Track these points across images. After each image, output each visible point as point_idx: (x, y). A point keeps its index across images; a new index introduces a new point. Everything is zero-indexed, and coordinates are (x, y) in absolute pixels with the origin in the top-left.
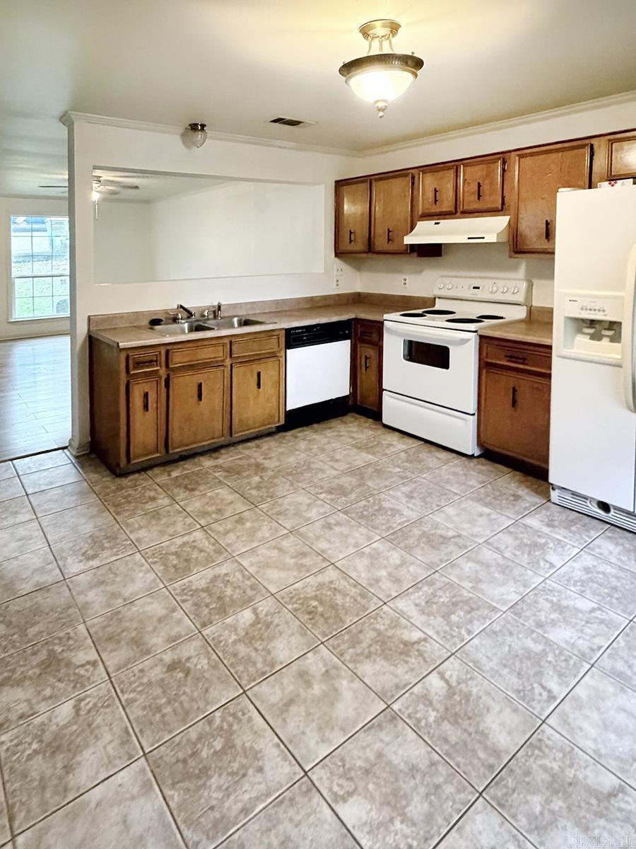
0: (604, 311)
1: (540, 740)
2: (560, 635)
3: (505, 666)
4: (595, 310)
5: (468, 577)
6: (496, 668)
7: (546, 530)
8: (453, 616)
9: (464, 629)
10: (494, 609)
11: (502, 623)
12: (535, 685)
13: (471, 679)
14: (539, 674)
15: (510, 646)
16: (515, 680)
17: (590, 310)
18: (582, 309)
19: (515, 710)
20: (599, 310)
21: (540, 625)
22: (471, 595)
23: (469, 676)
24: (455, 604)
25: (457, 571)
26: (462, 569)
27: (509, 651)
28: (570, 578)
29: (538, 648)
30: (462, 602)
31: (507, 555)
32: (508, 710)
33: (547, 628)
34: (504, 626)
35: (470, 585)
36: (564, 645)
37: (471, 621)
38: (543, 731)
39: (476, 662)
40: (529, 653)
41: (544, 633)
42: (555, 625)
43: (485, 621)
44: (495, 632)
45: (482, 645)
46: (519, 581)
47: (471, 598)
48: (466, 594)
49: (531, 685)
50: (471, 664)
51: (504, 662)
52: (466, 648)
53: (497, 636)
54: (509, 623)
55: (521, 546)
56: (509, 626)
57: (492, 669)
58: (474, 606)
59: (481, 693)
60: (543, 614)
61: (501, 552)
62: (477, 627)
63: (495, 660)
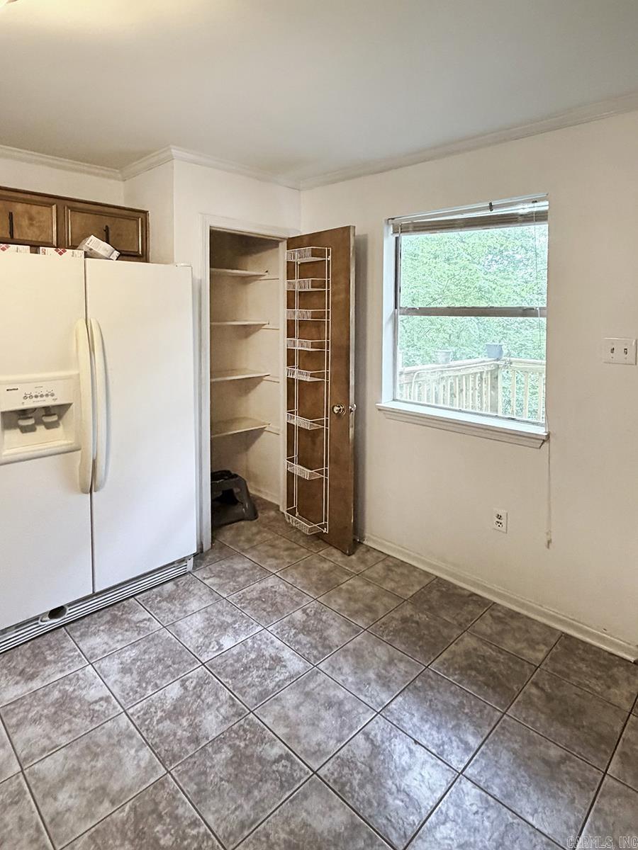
0: (53, 395)
1: (335, 781)
2: (211, 724)
3: (249, 792)
4: (42, 396)
5: (90, 803)
6: (251, 803)
7: (36, 684)
8: (162, 842)
9: (188, 830)
10: (161, 784)
11: (186, 779)
12: (274, 768)
13: (267, 836)
14: (261, 760)
15: (222, 779)
16: (268, 786)
17: (36, 397)
18: (25, 398)
19: (305, 796)
20: (47, 395)
21: (195, 740)
22: (127, 808)
23: (264, 839)
24: (140, 834)
25: (71, 817)
26: (69, 810)
27: (228, 781)
28: (132, 689)
29: (226, 753)
30: (136, 824)
31: (63, 740)
32: (305, 803)
33: (201, 734)
34: (191, 779)
35: (107, 804)
36: (225, 727)
37: (176, 818)
38: (326, 776)
39: (243, 826)
40: (233, 763)
41: (207, 738)
42: (197, 726)
43: (180, 799)
44: (199, 792)
45: (217, 811)
46: (119, 741)
47: (134, 809)
48: (124, 814)
49: (274, 772)
50: (246, 833)
51: (244, 792)
52: (220, 833)
53: (205, 790)
54: (186, 772)
55: (55, 720)
56: (192, 773)
57: (253, 808)
58: (149, 809)
59: (287, 829)
60: (179, 732)
61: (56, 748)
62: (186, 810)
63: (241, 801)
